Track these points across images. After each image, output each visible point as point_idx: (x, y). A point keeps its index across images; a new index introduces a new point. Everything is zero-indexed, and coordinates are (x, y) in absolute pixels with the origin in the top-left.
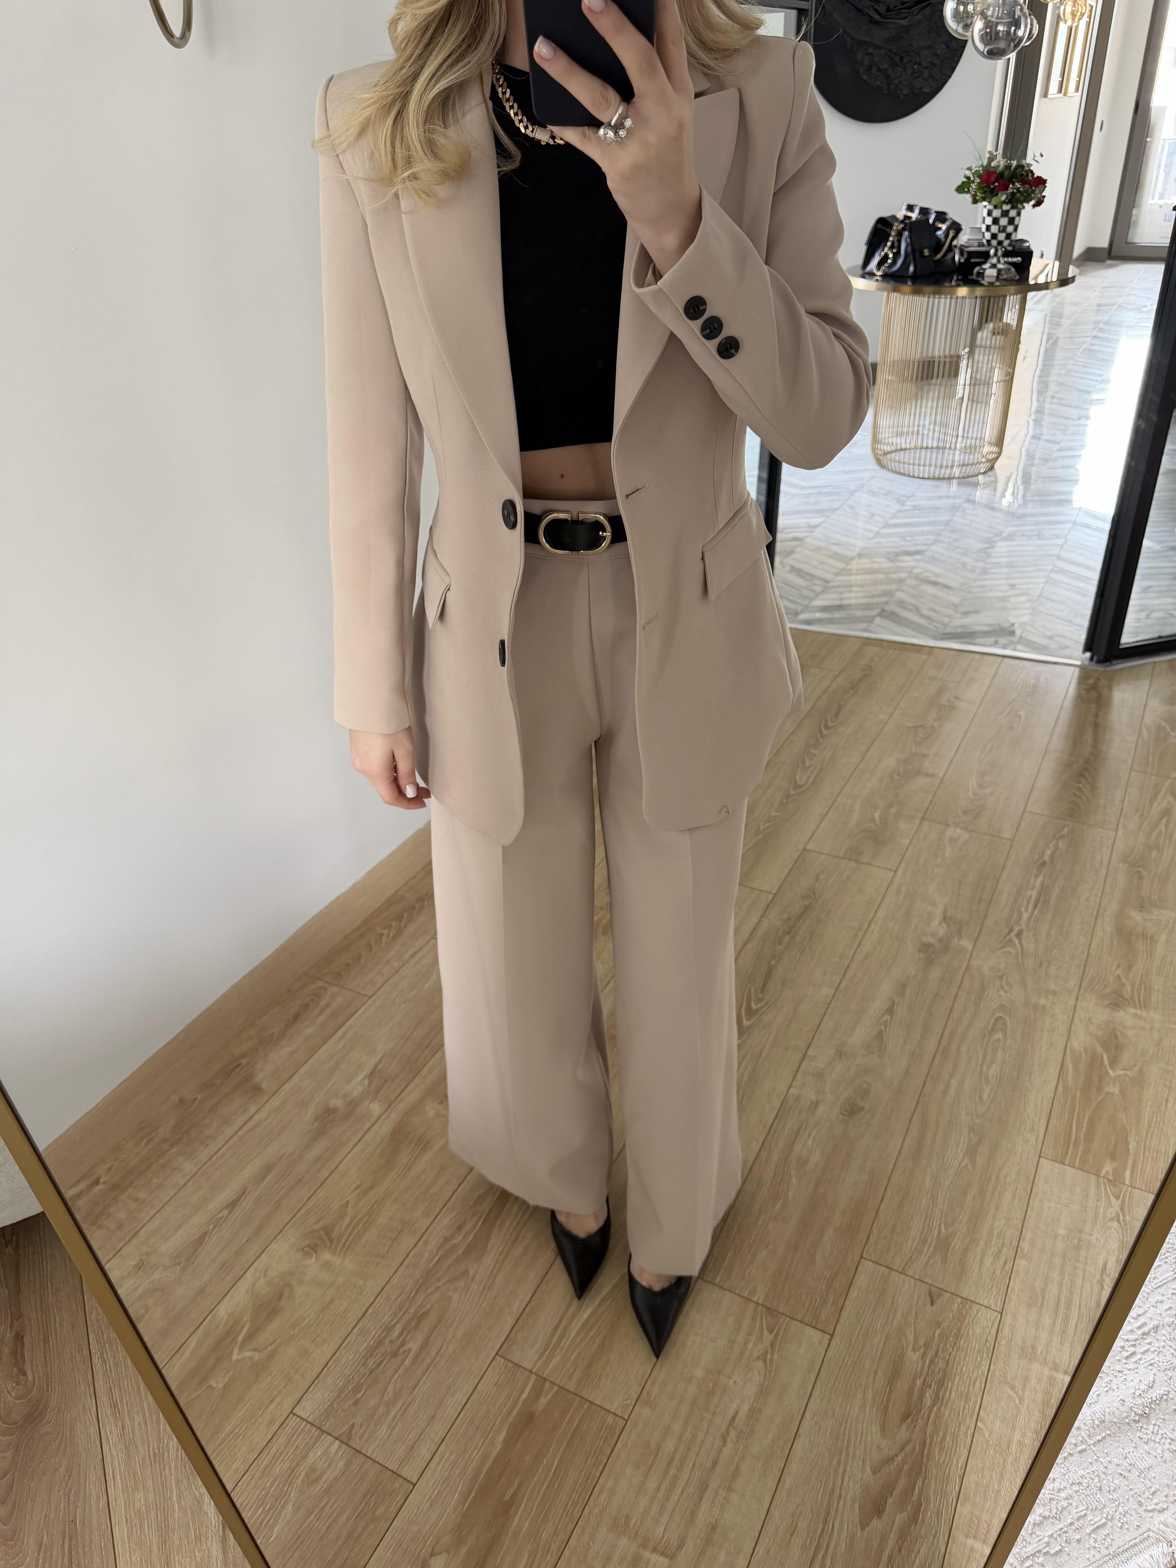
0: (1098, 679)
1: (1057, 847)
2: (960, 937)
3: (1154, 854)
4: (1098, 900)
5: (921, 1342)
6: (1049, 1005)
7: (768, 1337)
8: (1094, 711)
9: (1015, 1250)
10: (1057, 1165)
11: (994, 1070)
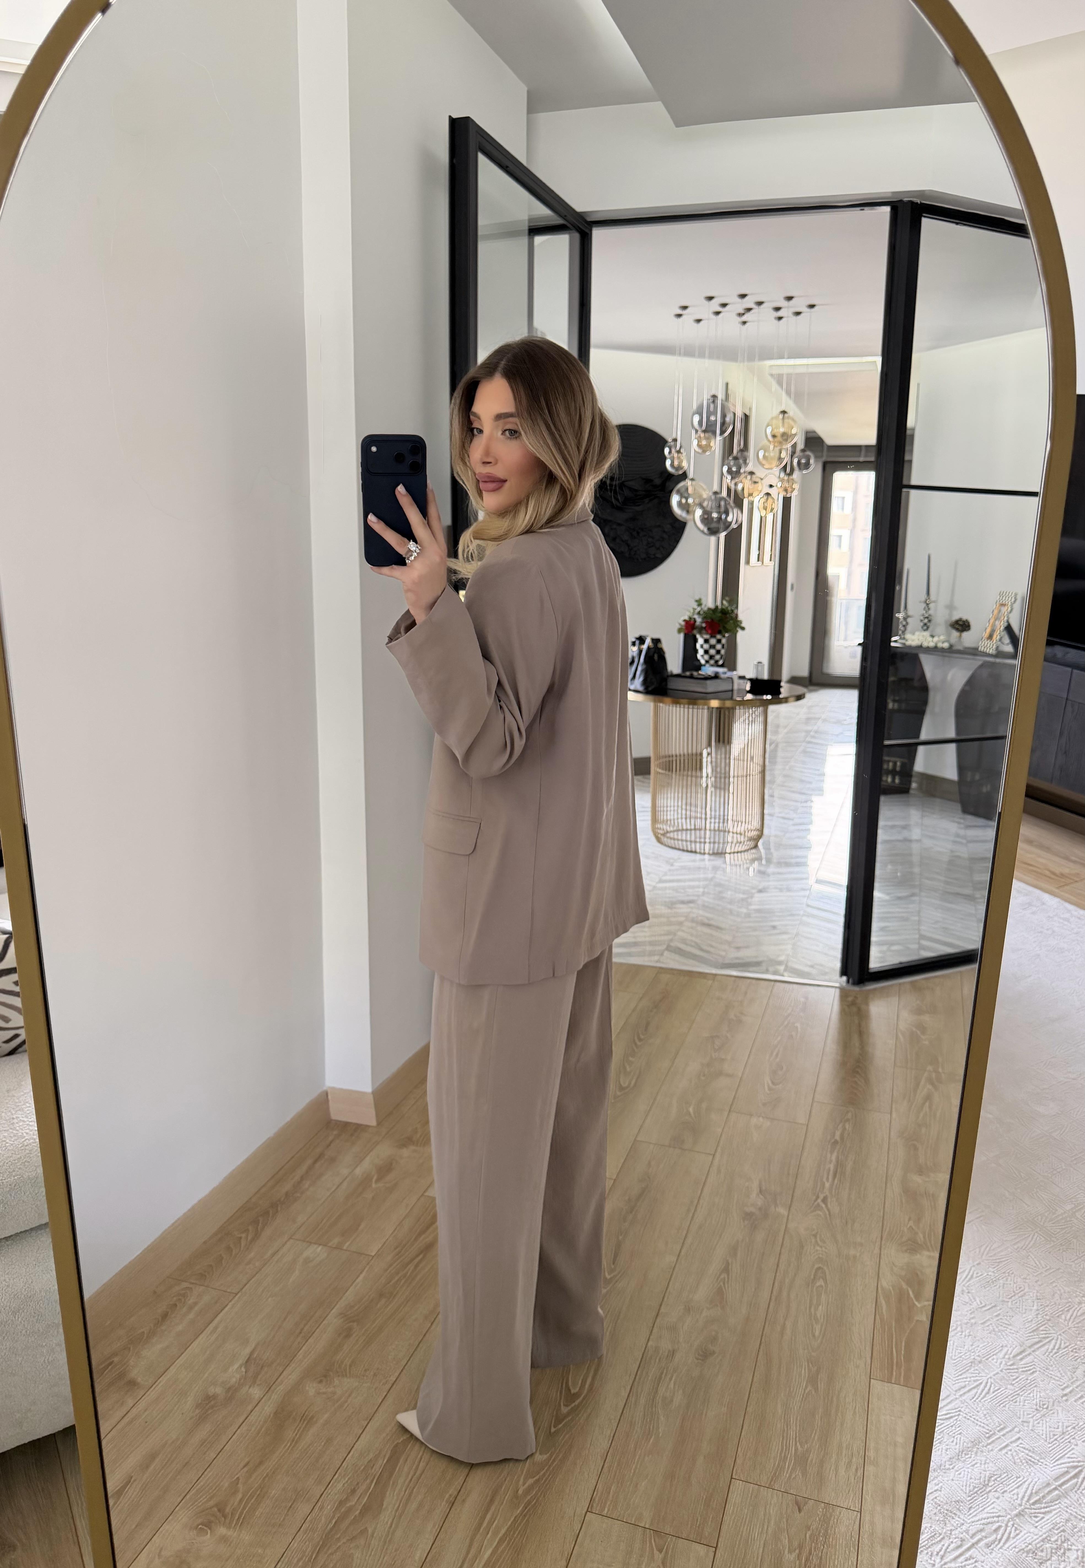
0: (856, 997)
1: (844, 1129)
2: (776, 1205)
3: (923, 1130)
4: (885, 1169)
5: (796, 1544)
6: (858, 1255)
7: (659, 1556)
8: (857, 1021)
9: (863, 1458)
10: (886, 1384)
11: (821, 1311)
